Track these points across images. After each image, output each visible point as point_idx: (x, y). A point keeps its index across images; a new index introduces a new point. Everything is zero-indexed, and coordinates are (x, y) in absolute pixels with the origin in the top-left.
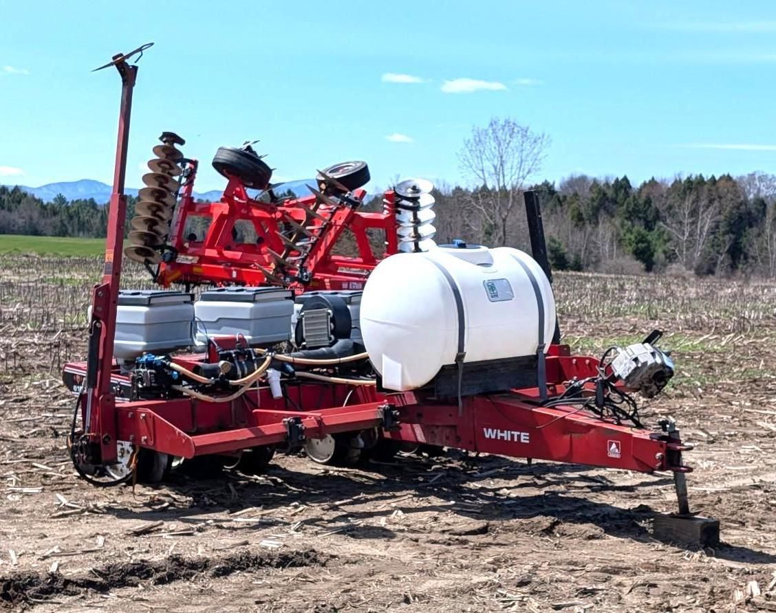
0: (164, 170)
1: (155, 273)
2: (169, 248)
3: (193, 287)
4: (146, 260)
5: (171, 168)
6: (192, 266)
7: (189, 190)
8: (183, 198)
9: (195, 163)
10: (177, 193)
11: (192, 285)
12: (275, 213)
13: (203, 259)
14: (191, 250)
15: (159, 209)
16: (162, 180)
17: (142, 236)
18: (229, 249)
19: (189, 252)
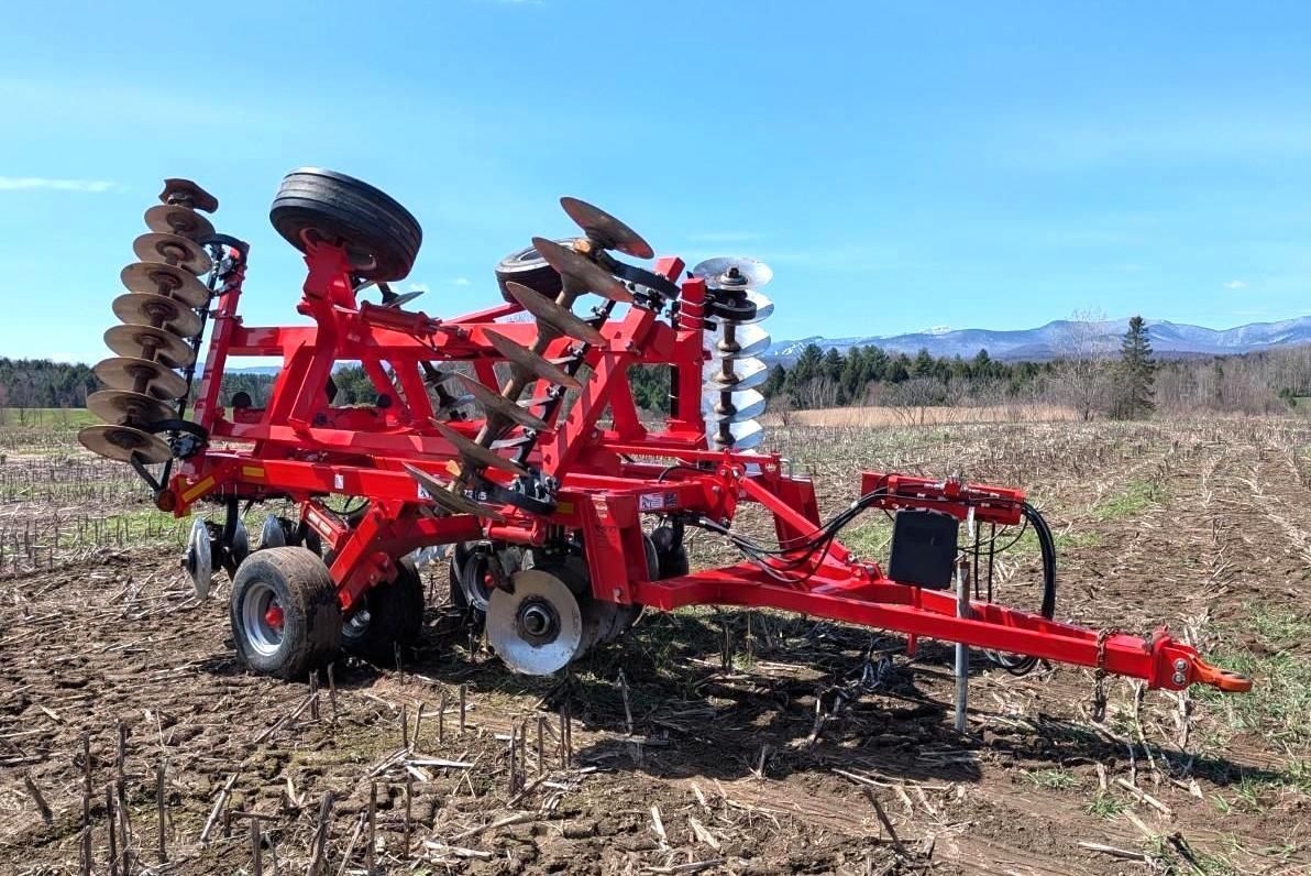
0: (173, 258)
1: (159, 482)
2: (190, 426)
3: (248, 507)
4: (135, 454)
5: (188, 256)
6: (240, 463)
7: (232, 304)
8: (218, 319)
9: (242, 247)
10: (204, 311)
11: (243, 503)
12: (432, 334)
13: (266, 448)
14: (239, 429)
15: (162, 342)
16: (167, 280)
17: (121, 401)
18: (321, 422)
19: (235, 432)
